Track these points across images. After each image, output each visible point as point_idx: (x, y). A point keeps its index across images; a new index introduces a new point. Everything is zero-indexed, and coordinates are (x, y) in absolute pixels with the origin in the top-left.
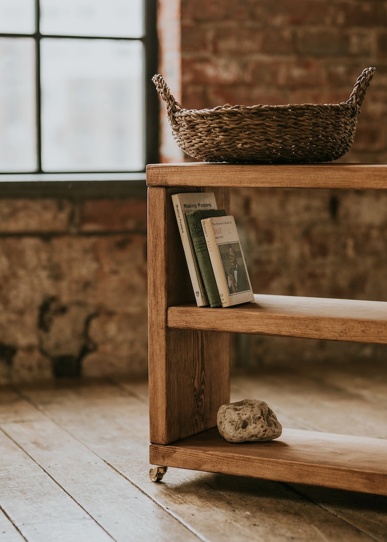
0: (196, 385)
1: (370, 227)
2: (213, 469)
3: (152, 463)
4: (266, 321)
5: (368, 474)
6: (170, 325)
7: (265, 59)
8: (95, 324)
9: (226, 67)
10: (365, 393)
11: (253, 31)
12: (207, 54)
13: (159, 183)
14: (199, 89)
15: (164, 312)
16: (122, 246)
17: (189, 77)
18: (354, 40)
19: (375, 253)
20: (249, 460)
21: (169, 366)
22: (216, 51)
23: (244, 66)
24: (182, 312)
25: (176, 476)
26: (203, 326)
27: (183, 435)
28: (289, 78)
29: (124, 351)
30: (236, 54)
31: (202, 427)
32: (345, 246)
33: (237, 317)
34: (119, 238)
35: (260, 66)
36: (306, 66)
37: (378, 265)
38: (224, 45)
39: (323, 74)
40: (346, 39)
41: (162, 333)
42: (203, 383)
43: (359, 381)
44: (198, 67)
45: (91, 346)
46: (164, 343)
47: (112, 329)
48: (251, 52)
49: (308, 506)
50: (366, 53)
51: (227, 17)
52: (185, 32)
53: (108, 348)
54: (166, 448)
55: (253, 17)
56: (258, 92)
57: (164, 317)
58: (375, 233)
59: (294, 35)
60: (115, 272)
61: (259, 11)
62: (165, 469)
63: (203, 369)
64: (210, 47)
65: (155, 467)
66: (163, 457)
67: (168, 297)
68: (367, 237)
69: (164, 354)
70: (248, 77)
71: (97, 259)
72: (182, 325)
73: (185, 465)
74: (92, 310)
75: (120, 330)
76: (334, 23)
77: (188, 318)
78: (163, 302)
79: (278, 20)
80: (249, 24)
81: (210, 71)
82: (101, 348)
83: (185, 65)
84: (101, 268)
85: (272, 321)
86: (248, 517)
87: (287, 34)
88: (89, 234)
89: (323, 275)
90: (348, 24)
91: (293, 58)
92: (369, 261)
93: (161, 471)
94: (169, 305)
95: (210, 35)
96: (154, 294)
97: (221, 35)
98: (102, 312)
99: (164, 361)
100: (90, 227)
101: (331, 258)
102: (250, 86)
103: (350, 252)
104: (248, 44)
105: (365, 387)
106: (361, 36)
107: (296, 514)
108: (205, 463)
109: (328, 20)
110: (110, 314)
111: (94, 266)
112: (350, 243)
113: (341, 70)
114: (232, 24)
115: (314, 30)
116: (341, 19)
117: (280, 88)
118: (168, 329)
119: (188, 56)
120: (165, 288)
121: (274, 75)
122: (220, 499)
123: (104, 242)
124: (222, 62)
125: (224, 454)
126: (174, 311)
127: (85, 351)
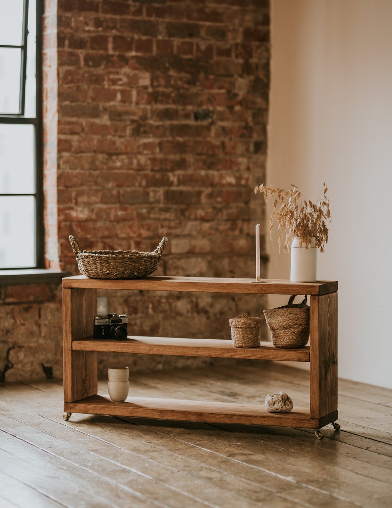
0: (83, 377)
1: (161, 297)
2: (93, 413)
3: (65, 411)
4: (116, 346)
5: (161, 410)
6: (73, 349)
7: (103, 206)
8: (12, 352)
9: (82, 212)
10: (159, 386)
11: (96, 191)
12: (72, 205)
13: (68, 287)
14: (68, 224)
15: (70, 344)
16: (27, 310)
17: (62, 218)
18: (151, 194)
19: (164, 311)
20: (109, 407)
21: (73, 367)
22: (76, 203)
23: (92, 211)
24: (79, 343)
25: (76, 416)
26: (88, 349)
27: (78, 399)
28: (116, 216)
29: (28, 368)
30: (87, 204)
31: (86, 396)
32: (147, 308)
33: (104, 345)
34: (25, 306)
35: (100, 210)
36: (125, 209)
37: (165, 318)
38: (80, 200)
39: (135, 213)
40: (147, 194)
41: (70, 353)
42: (86, 376)
43: (156, 381)
44: (67, 212)
45: (10, 365)
46: (70, 357)
47: (21, 355)
48: (96, 203)
49: (136, 426)
50: (159, 202)
51: (82, 185)
52: (60, 192)
53: (19, 366)
54: (71, 405)
55: (96, 183)
56: (99, 224)
57: (70, 346)
58: (164, 300)
59: (119, 192)
60: (23, 325)
61: (99, 180)
62: (71, 414)
63: (86, 369)
64: (74, 201)
65: (65, 414)
66: (70, 408)
67: (72, 337)
68: (159, 302)
69: (70, 362)
70: (94, 217)
71: (14, 318)
72: (79, 349)
73: (80, 411)
74: (11, 345)
75: (25, 356)
76: (140, 185)
77: (82, 346)
78: (70, 339)
79: (110, 185)
80: (94, 187)
81: (73, 214)
82: (15, 366)
83: (60, 211)
84: (16, 322)
85: (119, 346)
86: (110, 430)
87: (114, 192)
88: (9, 304)
89: (135, 324)
90: (147, 186)
91: (118, 205)
92: (161, 316)
93: (69, 415)
94: (72, 341)
95: (73, 194)
96: (66, 336)
97: (79, 194)
98: (16, 347)
99: (70, 365)
100: (10, 300)
101: (140, 315)
102: (95, 221)
103: (150, 311)
104: (94, 199)
105: (159, 384)
106: (155, 192)
107: (130, 429)
108: (89, 410)
109: (137, 184)
110: (21, 347)
111: (12, 321)
112: (150, 306)
113: (144, 211)
114: (85, 188)
115: (129, 189)
116: (144, 183)
117: (111, 221)
118: (72, 351)
119: (61, 206)
120: (71, 332)
121: (108, 215)
122: (97, 425)
123: (17, 308)
124: (80, 209)
125: (98, 406)
126: (75, 343)
127: (7, 368)
